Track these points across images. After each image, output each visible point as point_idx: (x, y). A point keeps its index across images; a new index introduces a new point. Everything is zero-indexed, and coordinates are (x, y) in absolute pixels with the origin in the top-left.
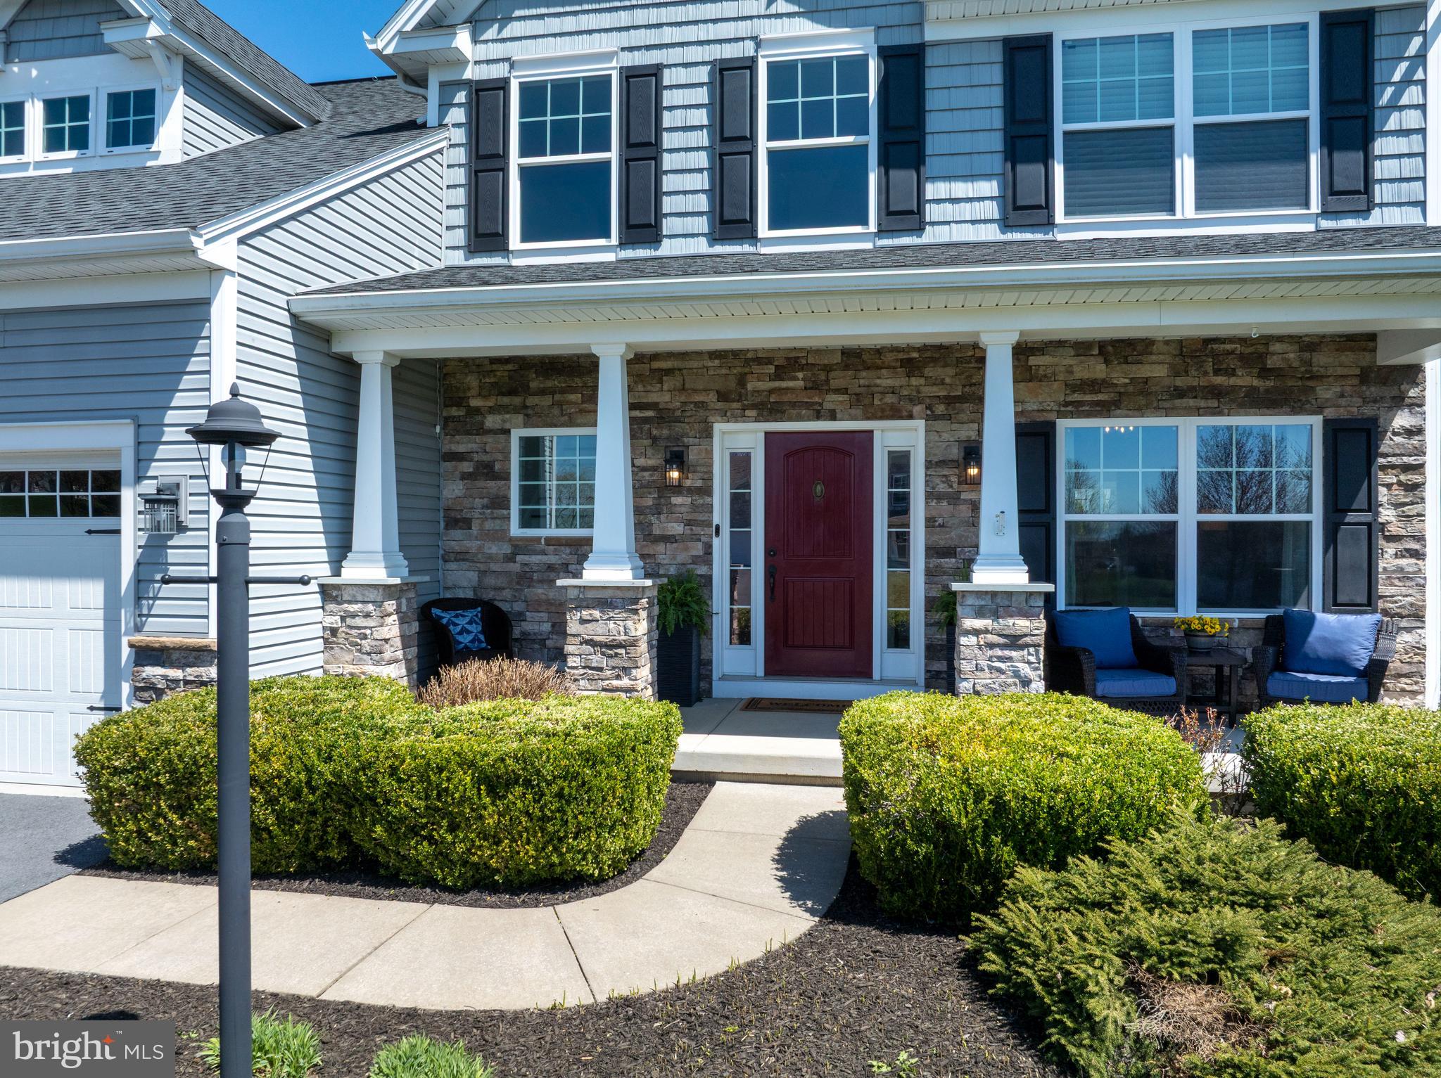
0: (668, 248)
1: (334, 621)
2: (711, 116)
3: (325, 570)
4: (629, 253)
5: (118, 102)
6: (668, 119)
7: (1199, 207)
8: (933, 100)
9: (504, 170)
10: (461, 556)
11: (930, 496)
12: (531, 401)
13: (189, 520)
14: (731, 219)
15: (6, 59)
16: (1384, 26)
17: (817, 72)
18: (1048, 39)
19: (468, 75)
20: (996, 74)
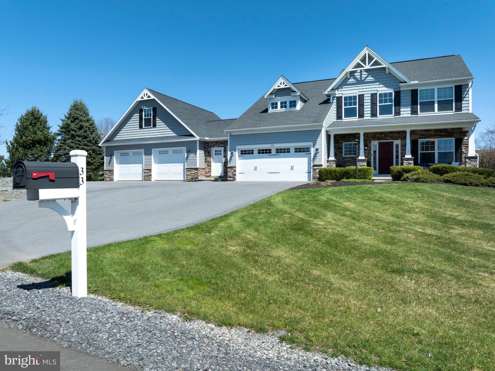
0: (365, 118)
1: (328, 164)
2: (371, 101)
3: (327, 159)
4: (359, 119)
5: (291, 102)
6: (365, 101)
7: (438, 111)
8: (402, 98)
9: (342, 108)
11: (401, 150)
12: (346, 139)
13: (319, 152)
14: (374, 114)
15: (275, 97)
16: (463, 87)
17: (386, 95)
18: (417, 90)
19: (336, 96)
20: (410, 94)
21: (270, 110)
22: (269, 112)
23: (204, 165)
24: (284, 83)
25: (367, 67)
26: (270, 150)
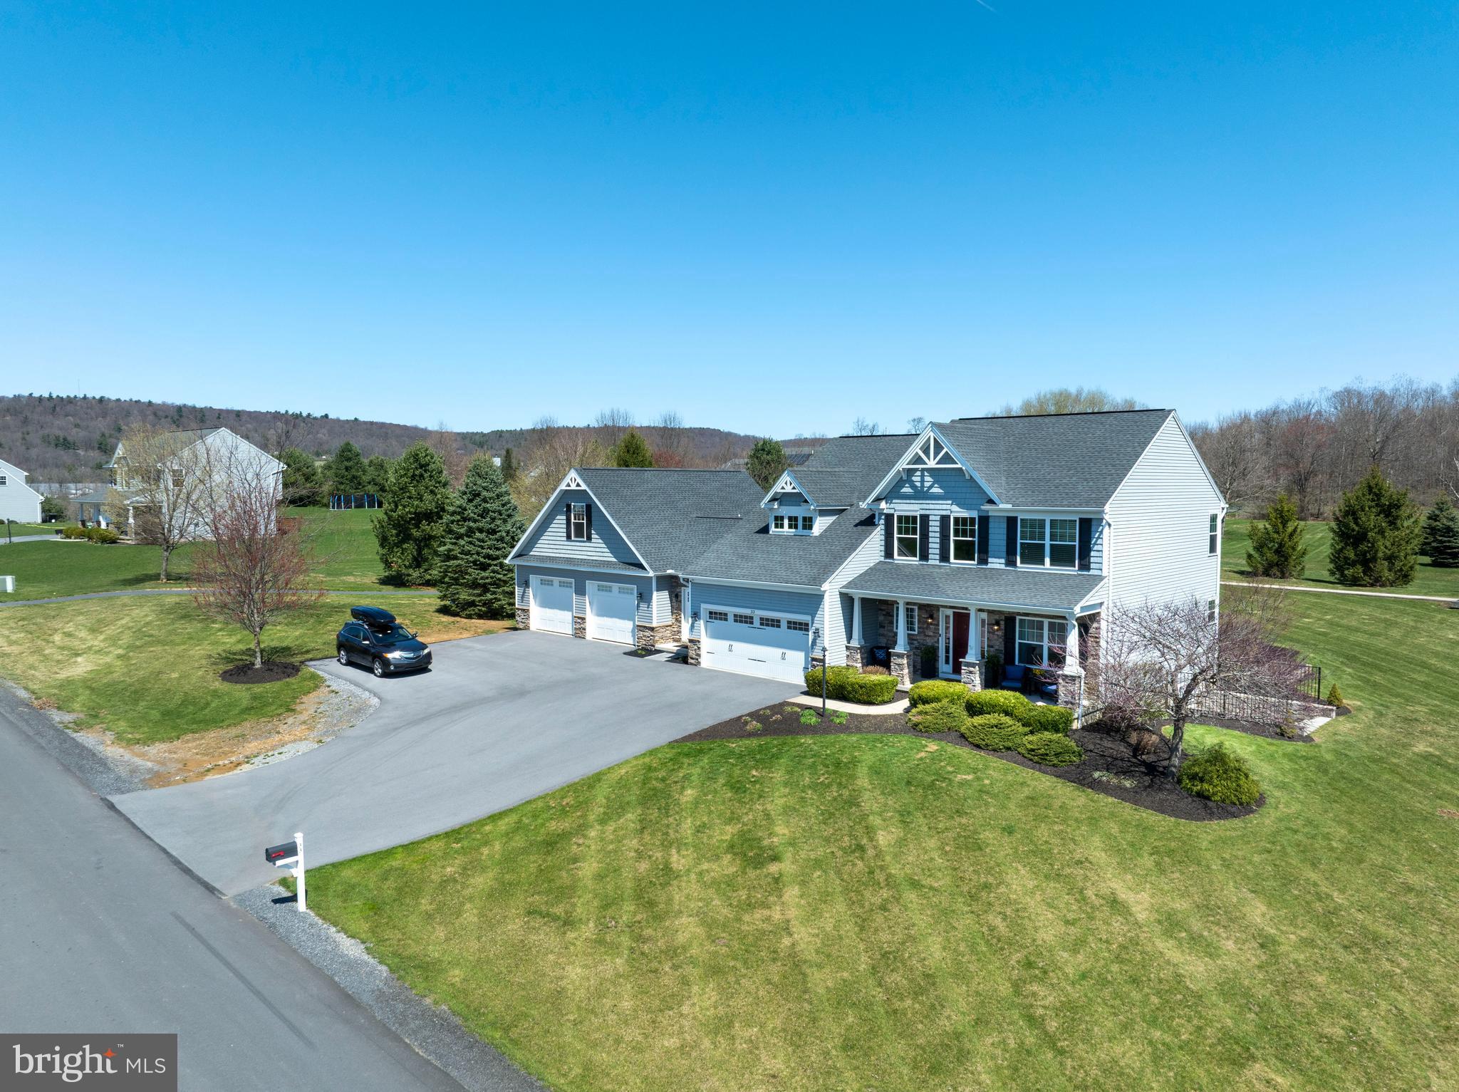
0: (930, 562)
1: (848, 653)
2: (940, 529)
3: (847, 642)
4: (921, 562)
5: (805, 519)
6: (930, 529)
7: (1051, 565)
8: (991, 531)
9: (893, 536)
10: (883, 635)
11: (988, 632)
14: (944, 557)
15: (780, 504)
16: (1094, 523)
17: (964, 520)
18: (1016, 518)
19: (885, 512)
20: (1005, 525)
21: (773, 529)
22: (771, 533)
23: (669, 620)
24: (791, 484)
25: (932, 463)
26: (752, 618)
